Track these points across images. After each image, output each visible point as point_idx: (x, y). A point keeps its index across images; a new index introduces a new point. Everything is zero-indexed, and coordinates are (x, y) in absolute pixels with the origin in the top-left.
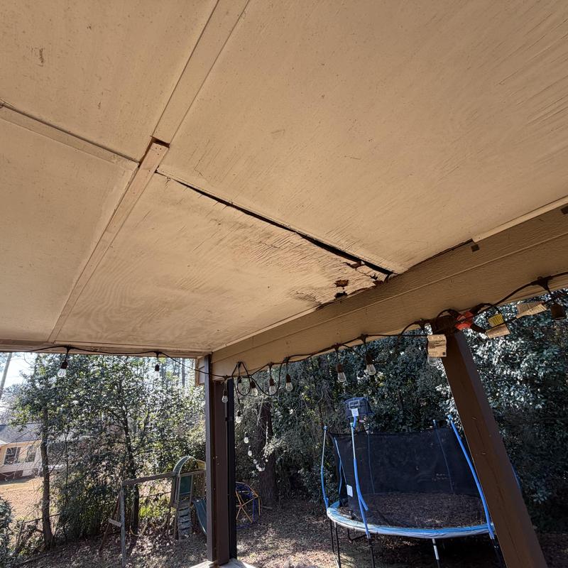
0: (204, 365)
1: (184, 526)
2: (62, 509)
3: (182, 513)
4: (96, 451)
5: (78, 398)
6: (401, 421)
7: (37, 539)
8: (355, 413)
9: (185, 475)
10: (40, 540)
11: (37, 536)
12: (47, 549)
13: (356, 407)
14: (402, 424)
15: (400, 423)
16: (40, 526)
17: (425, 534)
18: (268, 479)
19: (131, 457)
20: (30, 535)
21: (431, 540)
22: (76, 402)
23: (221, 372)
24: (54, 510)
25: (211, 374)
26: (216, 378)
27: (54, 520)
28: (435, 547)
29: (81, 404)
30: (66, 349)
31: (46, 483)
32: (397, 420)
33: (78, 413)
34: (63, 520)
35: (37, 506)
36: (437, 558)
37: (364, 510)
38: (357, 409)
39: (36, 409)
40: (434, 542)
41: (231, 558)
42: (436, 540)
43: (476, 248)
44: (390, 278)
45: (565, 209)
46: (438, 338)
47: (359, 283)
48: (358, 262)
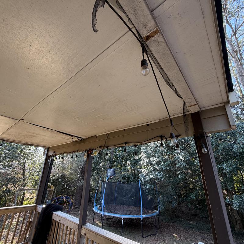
0: (46, 150)
4: (9, 176)
5: (5, 153)
6: (132, 180)
8: (109, 174)
13: (110, 172)
17: (121, 216)
18: (79, 196)
19: (24, 180)
22: (4, 155)
23: (50, 153)
25: (47, 153)
26: (48, 155)
28: (123, 220)
29: (5, 156)
30: (2, 141)
32: (131, 180)
33: (3, 160)
36: (122, 224)
37: (103, 206)
41: (41, 204)
42: (123, 218)
43: (96, 137)
44: (84, 139)
45: (107, 134)
46: (86, 154)
47: (76, 139)
48: (72, 136)
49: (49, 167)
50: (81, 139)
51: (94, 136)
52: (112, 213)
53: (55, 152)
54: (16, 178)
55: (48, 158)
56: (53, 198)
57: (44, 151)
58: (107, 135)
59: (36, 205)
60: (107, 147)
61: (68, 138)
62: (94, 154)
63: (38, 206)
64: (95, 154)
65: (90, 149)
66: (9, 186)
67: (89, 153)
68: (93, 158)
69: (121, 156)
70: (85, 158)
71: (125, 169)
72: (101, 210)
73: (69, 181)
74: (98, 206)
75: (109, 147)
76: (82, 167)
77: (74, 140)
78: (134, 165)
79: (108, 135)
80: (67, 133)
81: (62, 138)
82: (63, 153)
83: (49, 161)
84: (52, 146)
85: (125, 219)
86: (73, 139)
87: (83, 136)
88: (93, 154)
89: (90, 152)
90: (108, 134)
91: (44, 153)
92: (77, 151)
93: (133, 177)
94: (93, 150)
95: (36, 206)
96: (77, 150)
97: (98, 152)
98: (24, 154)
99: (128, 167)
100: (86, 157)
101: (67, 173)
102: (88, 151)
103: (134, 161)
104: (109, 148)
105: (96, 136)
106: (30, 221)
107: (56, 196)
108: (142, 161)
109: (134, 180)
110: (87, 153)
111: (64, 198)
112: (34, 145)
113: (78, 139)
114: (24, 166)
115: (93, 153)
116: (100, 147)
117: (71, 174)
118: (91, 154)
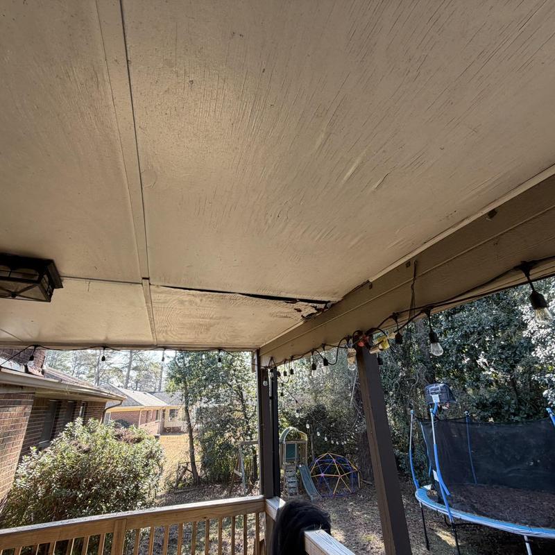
0: (255, 357)
1: (291, 485)
2: (203, 457)
3: (290, 474)
6: (513, 411)
7: (189, 476)
8: (436, 399)
9: (289, 442)
10: (191, 478)
11: (188, 475)
12: (195, 484)
13: (436, 394)
14: (515, 415)
15: (512, 414)
16: (190, 468)
17: (514, 528)
19: (247, 423)
20: (184, 472)
21: (523, 536)
23: (264, 363)
24: (198, 458)
25: (259, 364)
26: (261, 368)
27: (199, 465)
28: (527, 545)
31: (191, 436)
32: (507, 411)
34: (204, 465)
35: (187, 452)
37: (446, 495)
38: (437, 395)
39: (178, 381)
40: (526, 538)
41: (275, 495)
42: (529, 537)
43: (371, 286)
44: (333, 305)
45: (408, 264)
46: (352, 351)
47: (308, 310)
48: (293, 301)
49: (272, 398)
50: (322, 306)
51: (362, 286)
52: (480, 513)
53: (272, 359)
54: (234, 419)
55: (262, 375)
56: (310, 460)
57: (253, 358)
58: (412, 267)
59: (264, 498)
60: (427, 310)
61: (286, 310)
62: (380, 347)
63: (267, 500)
64: (382, 346)
65: (360, 333)
66: (227, 435)
67: (362, 344)
68: (380, 361)
69: (455, 343)
70: (352, 364)
71: (478, 379)
72: (440, 502)
73: (335, 420)
74: (428, 487)
75: (432, 307)
76: (356, 385)
77: (305, 315)
78: (505, 363)
79: (414, 265)
80: (275, 294)
81: (271, 315)
82: (289, 358)
83: (268, 383)
84: (263, 343)
85: (534, 541)
86: (299, 311)
87: (324, 293)
88: (376, 346)
89: (361, 341)
90: (412, 263)
91: (253, 364)
92: (323, 346)
93: (513, 402)
94: (370, 332)
95: (263, 501)
96: (321, 342)
97: (393, 337)
98: (235, 370)
99: (487, 372)
100: (353, 359)
101: (326, 401)
102: (356, 339)
103: (502, 353)
104: (433, 312)
105: (367, 285)
106: (261, 539)
107: (316, 456)
108: (538, 349)
109: (520, 409)
110: (354, 347)
111: (334, 460)
112: (225, 348)
113: (315, 307)
114: (242, 393)
115: (376, 342)
116: (395, 316)
117: (335, 403)
118: (369, 346)
